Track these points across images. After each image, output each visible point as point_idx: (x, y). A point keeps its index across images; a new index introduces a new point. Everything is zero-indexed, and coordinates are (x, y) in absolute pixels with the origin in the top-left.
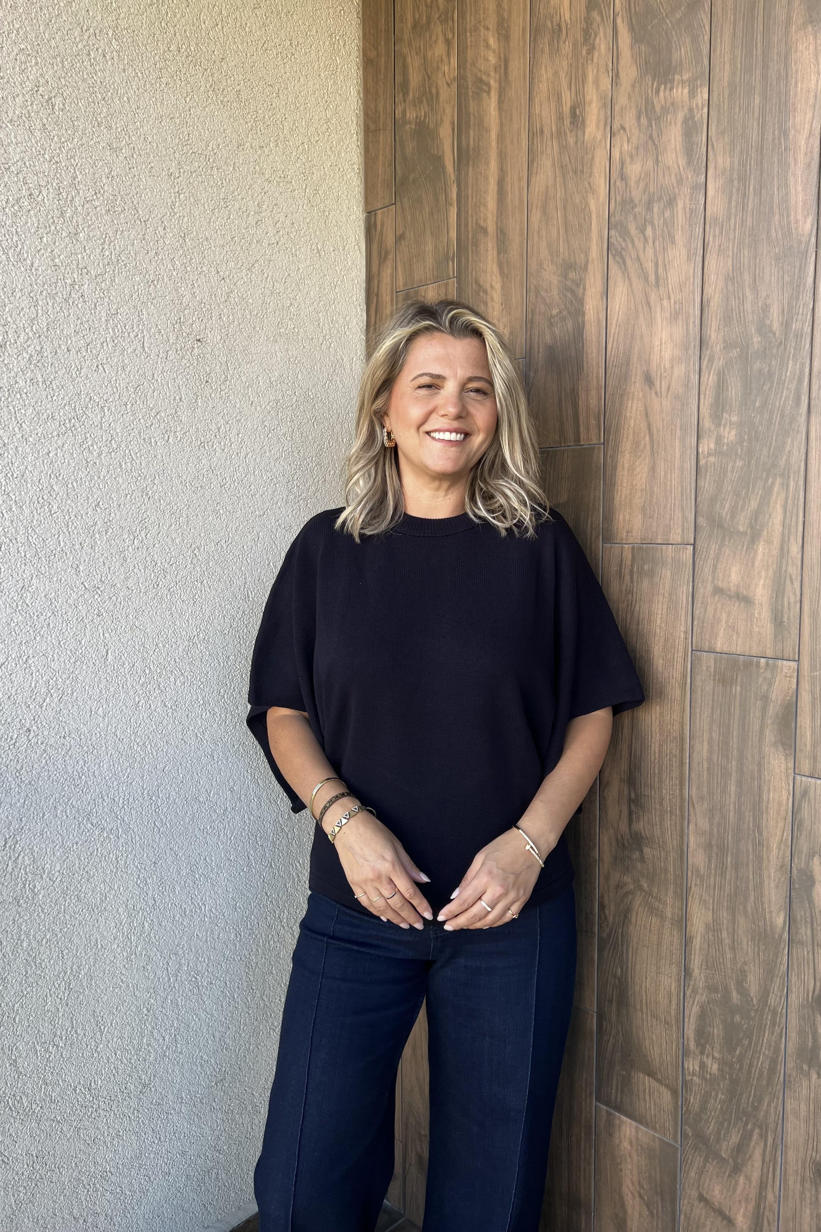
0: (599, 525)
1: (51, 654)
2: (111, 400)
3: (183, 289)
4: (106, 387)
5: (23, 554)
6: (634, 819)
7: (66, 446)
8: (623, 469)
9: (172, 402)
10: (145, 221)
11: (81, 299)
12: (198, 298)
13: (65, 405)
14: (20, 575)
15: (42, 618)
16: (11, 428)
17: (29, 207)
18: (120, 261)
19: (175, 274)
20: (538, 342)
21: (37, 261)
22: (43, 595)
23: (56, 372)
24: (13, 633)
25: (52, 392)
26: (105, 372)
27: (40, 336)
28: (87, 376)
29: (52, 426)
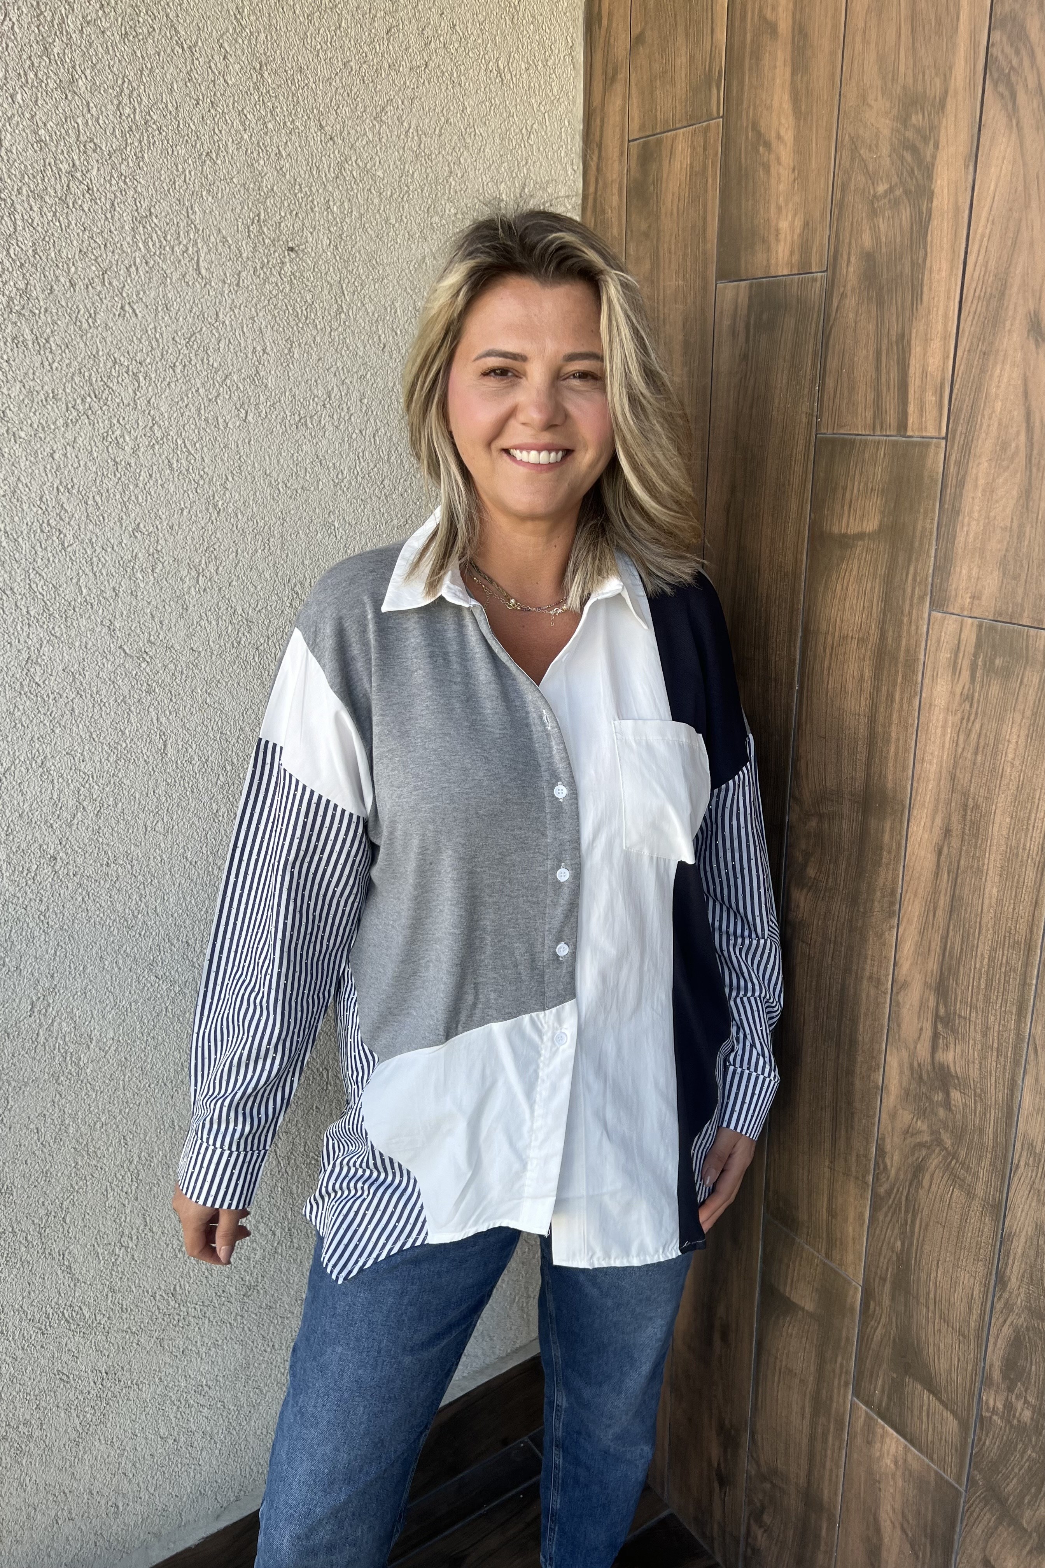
0: (926, 579)
1: (79, 751)
2: (148, 360)
3: (262, 162)
4: (140, 340)
5: (24, 611)
6: (941, 1045)
7: (80, 441)
8: (976, 486)
9: (250, 356)
10: (190, 48)
11: (87, 196)
12: (288, 176)
13: (74, 374)
14: (22, 642)
15: (62, 701)
18: (151, 123)
19: (246, 136)
20: (850, 243)
22: (60, 668)
23: (54, 323)
24: (19, 725)
25: (50, 357)
26: (136, 315)
27: (22, 265)
28: (107, 325)
29: (54, 411)
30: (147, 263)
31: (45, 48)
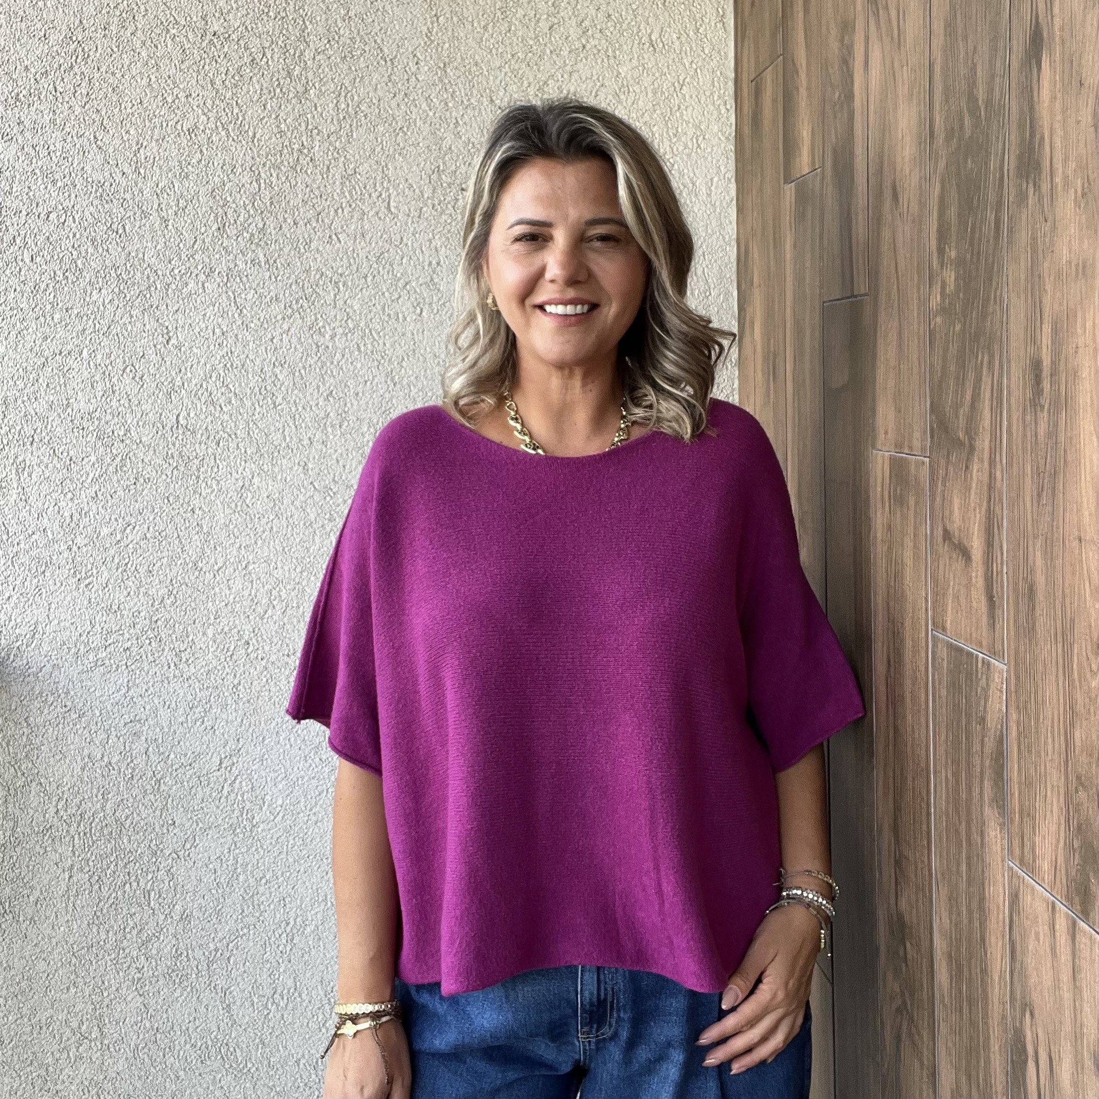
1: (274, 560)
3: (442, 130)
5: (243, 451)
7: (292, 330)
9: (426, 268)
10: (391, 60)
11: (311, 164)
12: (463, 138)
13: (291, 284)
15: (264, 521)
16: (230, 314)
17: (251, 74)
19: (431, 114)
21: (260, 131)
22: (265, 495)
23: (281, 249)
24: (232, 536)
25: (276, 272)
26: (340, 242)
27: (262, 212)
28: (318, 249)
29: (276, 309)
30: (350, 206)
31: (289, 72)
